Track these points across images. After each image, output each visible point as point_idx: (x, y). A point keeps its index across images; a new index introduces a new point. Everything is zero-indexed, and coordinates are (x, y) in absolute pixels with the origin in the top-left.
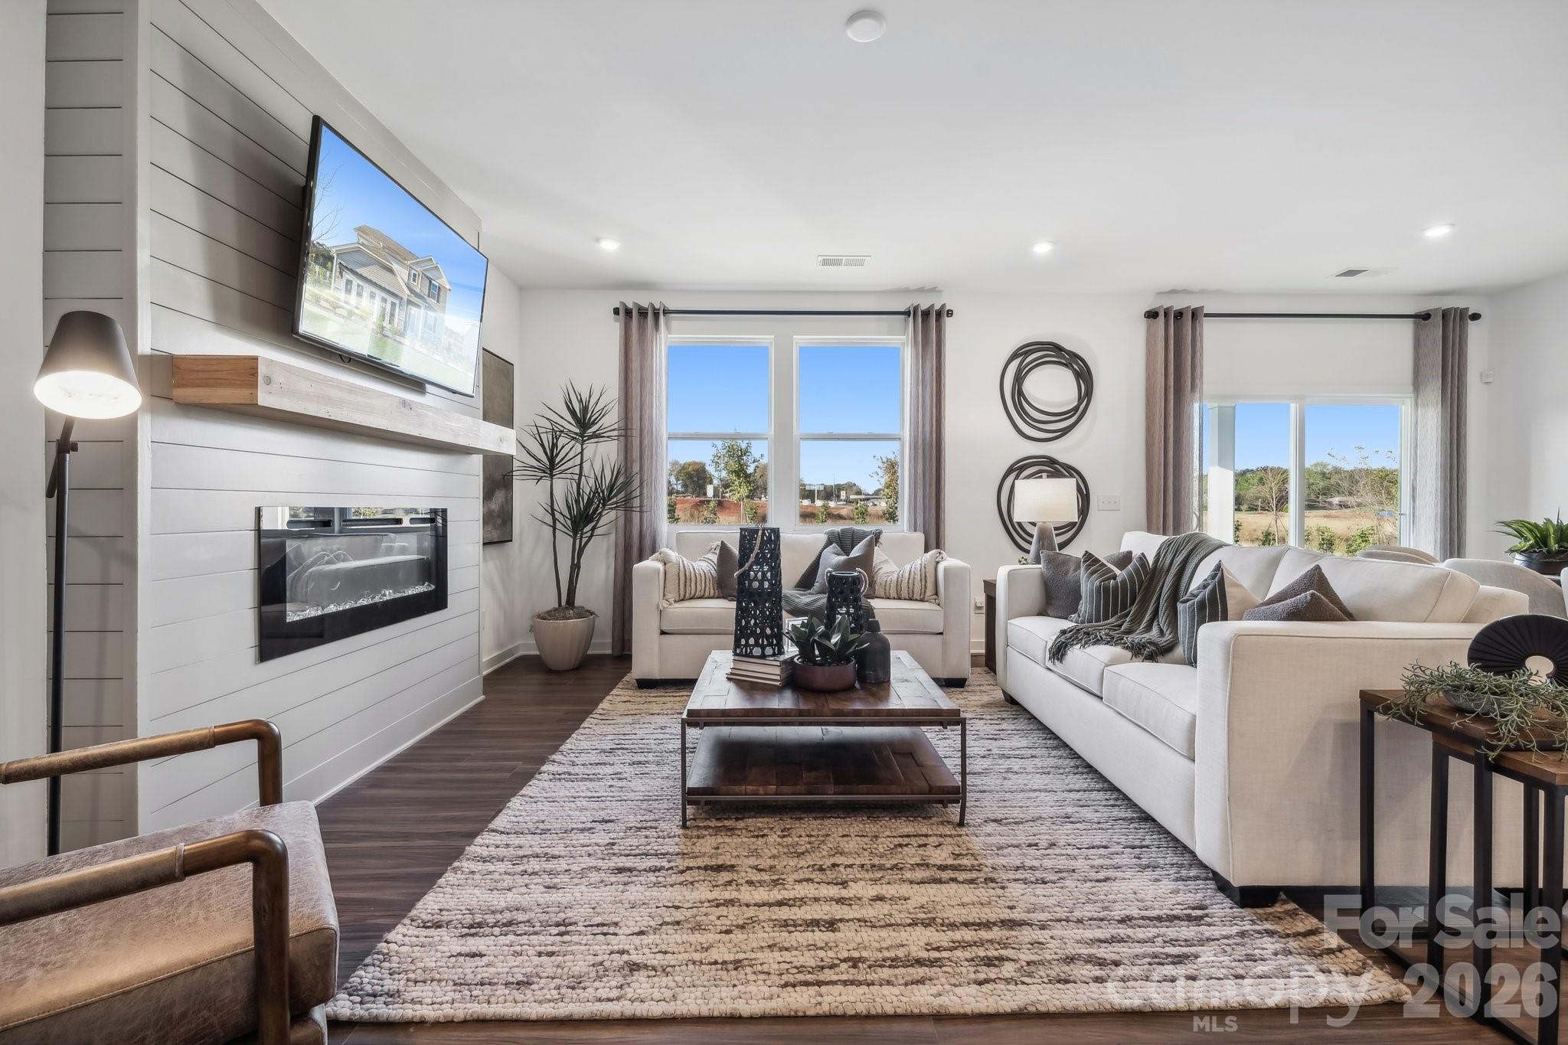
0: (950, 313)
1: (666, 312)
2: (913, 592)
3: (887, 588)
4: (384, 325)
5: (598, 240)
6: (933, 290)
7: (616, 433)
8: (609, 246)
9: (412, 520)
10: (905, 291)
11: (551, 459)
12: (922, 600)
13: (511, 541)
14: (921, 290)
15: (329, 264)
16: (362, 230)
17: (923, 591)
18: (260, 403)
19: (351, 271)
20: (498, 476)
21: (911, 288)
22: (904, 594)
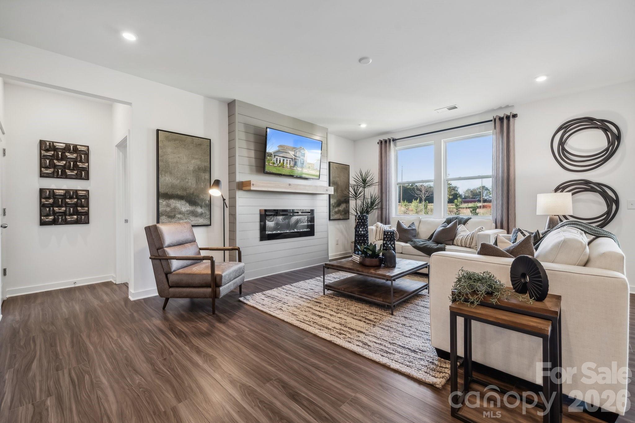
0: (515, 116)
1: (394, 140)
2: (466, 244)
3: (458, 241)
4: (288, 166)
5: (360, 125)
6: (507, 107)
7: (377, 184)
8: (363, 126)
9: (302, 212)
10: (493, 110)
11: (356, 194)
12: (470, 248)
13: (349, 219)
14: (501, 108)
15: (271, 156)
16: (280, 146)
17: (470, 243)
18: (251, 189)
19: (277, 156)
20: (343, 199)
21: (495, 109)
22: (463, 244)
